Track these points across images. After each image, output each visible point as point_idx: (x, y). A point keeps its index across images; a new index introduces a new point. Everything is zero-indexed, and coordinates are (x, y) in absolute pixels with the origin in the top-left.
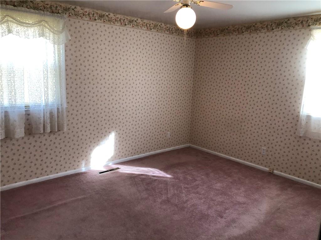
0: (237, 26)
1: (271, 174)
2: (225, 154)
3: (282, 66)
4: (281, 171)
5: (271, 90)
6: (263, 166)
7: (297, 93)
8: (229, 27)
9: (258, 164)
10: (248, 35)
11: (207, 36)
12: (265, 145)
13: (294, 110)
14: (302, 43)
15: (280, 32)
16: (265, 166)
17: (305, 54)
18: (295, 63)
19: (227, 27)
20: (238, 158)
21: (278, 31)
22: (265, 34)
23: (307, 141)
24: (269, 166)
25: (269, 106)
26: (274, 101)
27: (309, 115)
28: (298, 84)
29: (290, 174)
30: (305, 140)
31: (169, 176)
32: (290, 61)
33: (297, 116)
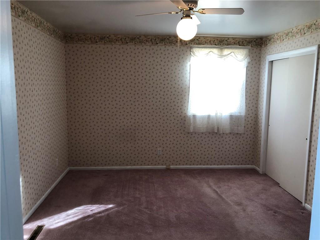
0: (120, 36)
1: (168, 170)
2: (120, 165)
3: (168, 76)
4: (176, 165)
5: (161, 98)
6: (161, 166)
7: (182, 98)
8: (110, 36)
9: (155, 165)
10: (133, 46)
11: (81, 43)
12: (160, 146)
13: (182, 112)
14: (182, 58)
15: (164, 47)
16: (162, 165)
17: (186, 67)
18: (178, 74)
19: (108, 36)
20: (134, 165)
21: (162, 46)
22: (150, 47)
23: (194, 135)
24: (166, 164)
25: (161, 112)
26: (164, 107)
27: (194, 114)
28: (182, 91)
29: (183, 165)
30: (192, 134)
31: (111, 206)
32: (175, 73)
33: (184, 117)
